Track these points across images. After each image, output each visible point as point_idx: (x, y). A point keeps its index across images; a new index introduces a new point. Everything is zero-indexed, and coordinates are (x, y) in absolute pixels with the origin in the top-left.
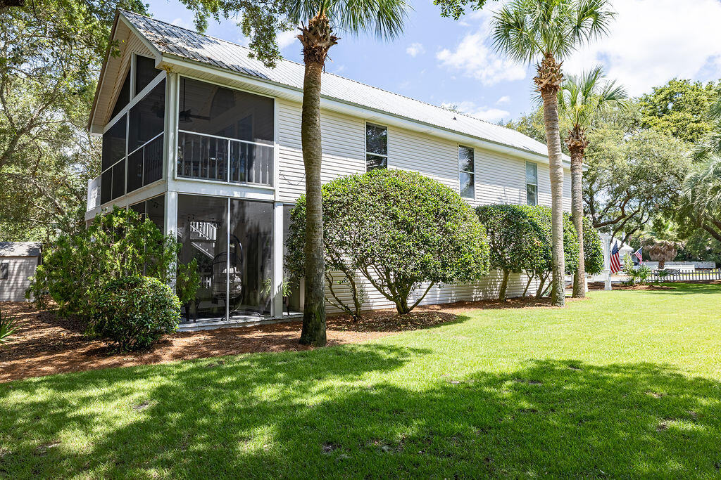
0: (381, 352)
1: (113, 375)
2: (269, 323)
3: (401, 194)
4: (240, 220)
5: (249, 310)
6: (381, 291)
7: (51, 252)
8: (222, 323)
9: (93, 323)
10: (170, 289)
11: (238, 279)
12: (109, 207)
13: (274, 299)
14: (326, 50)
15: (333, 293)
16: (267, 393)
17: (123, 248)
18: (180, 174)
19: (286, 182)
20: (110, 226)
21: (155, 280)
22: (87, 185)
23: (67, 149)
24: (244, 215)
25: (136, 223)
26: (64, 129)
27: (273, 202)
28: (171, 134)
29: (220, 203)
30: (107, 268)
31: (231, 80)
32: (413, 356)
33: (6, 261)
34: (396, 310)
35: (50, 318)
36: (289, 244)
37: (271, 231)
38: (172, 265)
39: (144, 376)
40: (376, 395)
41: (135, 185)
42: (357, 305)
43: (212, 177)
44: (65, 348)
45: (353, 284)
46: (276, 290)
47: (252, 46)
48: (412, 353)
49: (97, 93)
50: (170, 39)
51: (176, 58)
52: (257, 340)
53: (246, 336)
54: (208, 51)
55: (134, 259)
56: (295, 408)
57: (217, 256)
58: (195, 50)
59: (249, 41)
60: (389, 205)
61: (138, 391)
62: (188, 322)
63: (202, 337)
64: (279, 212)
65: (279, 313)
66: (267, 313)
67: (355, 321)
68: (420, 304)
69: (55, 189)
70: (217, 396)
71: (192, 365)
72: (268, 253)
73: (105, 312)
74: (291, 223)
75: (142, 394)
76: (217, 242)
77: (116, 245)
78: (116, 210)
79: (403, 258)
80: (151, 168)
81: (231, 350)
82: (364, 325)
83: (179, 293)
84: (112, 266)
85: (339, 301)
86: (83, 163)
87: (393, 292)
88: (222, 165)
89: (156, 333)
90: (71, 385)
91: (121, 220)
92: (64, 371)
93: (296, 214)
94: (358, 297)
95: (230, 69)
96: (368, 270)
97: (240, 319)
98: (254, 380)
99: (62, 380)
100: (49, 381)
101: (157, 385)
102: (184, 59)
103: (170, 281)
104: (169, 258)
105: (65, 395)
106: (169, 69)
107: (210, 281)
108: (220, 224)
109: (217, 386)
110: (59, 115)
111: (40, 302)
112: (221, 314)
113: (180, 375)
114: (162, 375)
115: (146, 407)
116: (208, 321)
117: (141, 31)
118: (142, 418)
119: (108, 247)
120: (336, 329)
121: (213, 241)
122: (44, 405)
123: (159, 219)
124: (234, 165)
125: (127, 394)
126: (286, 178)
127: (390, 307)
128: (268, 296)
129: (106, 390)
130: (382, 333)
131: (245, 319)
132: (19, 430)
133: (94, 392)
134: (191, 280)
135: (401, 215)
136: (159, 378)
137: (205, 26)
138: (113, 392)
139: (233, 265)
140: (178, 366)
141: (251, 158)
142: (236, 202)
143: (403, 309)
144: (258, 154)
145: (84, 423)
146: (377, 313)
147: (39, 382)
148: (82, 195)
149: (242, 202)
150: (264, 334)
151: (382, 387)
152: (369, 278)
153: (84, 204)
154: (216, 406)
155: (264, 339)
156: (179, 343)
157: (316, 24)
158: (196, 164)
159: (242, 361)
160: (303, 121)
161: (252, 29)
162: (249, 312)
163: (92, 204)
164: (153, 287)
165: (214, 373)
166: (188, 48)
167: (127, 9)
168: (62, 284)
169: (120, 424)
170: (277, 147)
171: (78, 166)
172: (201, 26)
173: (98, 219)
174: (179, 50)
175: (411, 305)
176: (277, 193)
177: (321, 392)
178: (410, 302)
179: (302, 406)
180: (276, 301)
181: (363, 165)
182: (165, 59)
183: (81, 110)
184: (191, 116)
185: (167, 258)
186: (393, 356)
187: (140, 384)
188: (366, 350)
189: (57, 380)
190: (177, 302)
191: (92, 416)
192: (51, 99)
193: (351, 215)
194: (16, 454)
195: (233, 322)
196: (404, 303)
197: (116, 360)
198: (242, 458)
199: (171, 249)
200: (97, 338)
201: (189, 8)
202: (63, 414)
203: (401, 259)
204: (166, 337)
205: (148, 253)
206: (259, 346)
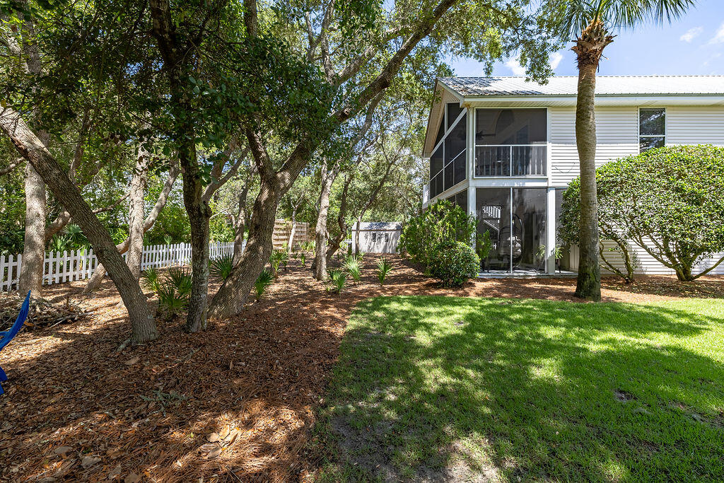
0: (666, 315)
1: (441, 301)
2: (544, 277)
3: (689, 168)
4: (520, 203)
5: (527, 267)
6: (658, 259)
7: (407, 227)
8: (507, 274)
9: (428, 268)
10: (473, 250)
11: (518, 245)
12: (435, 200)
13: (548, 260)
14: (601, 50)
15: (603, 259)
16: (551, 333)
17: (444, 224)
18: (477, 175)
19: (558, 171)
20: (436, 211)
21: (464, 244)
22: (422, 189)
23: (412, 170)
24: (523, 200)
25: (451, 208)
26: (411, 159)
27: (547, 188)
28: (471, 149)
29: (505, 192)
30: (435, 236)
31: (512, 102)
32: (712, 325)
33: (387, 232)
34: (676, 277)
35: (407, 263)
36: (562, 219)
37: (545, 210)
38: (473, 235)
39: (459, 304)
40: (669, 357)
41: (449, 185)
42: (629, 269)
43: (499, 174)
44: (416, 281)
45: (626, 252)
46: (549, 254)
47: (527, 73)
48: (709, 322)
49: (426, 134)
50: (469, 86)
51: (474, 97)
52: (536, 290)
53: (527, 285)
54: (494, 87)
55: (450, 230)
56: (579, 349)
57: (502, 230)
58: (485, 89)
59: (525, 69)
60: (672, 179)
61: (456, 313)
62: (483, 271)
63: (495, 283)
64: (551, 196)
65: (552, 271)
66: (542, 270)
67: (627, 283)
68: (709, 273)
69: (407, 193)
70: (510, 328)
71: (490, 302)
72: (543, 228)
73: (435, 262)
74: (563, 202)
75: (459, 316)
76: (501, 219)
77: (440, 222)
78: (439, 201)
79: (691, 228)
80: (458, 173)
81: (516, 295)
82: (639, 287)
83: (478, 252)
84: (438, 235)
85: (610, 265)
86: (420, 177)
87: (673, 260)
88: (506, 165)
89: (465, 277)
90: (419, 303)
91: (442, 207)
92: (416, 294)
93: (567, 195)
94: (631, 263)
95: (512, 95)
96: (643, 240)
97: (521, 273)
98: (538, 321)
99: (415, 299)
100: (409, 299)
101: (468, 312)
102: (478, 97)
103: (472, 244)
104: (471, 230)
105: (417, 309)
106: (468, 106)
107: (495, 246)
108: (504, 207)
109: (509, 320)
110: (407, 151)
111: (403, 254)
112: (507, 268)
113: (483, 307)
114: (470, 305)
115: (462, 325)
116: (498, 273)
117: (451, 86)
118: (460, 332)
119: (435, 223)
120: (608, 288)
121: (498, 219)
122: (407, 312)
123: (464, 206)
124: (514, 164)
125: (451, 314)
126: (558, 168)
127: (667, 273)
128: (543, 258)
129: (438, 309)
130: (662, 297)
131: (525, 273)
132: (396, 324)
133: (431, 309)
134: (486, 245)
135: (688, 188)
136: (468, 307)
137: (491, 70)
138: (443, 312)
139: (514, 235)
140: (480, 301)
141: (528, 158)
142: (516, 191)
143: (685, 275)
144: (534, 154)
145: (428, 327)
146: (651, 278)
147: (405, 299)
148: (421, 194)
149: (521, 190)
150: (541, 285)
151: (675, 349)
152: (644, 246)
153: (421, 200)
154: (510, 335)
155: (542, 289)
156: (480, 286)
157: (591, 31)
158: (487, 167)
159: (527, 304)
160: (578, 117)
161: (528, 59)
162: (528, 268)
163: (425, 200)
164: (463, 248)
165: (506, 310)
166: (481, 89)
167: (442, 77)
168: (413, 245)
169: (447, 332)
170: (549, 146)
171: (418, 179)
172: (488, 72)
173: (429, 207)
174: (475, 91)
175: (698, 273)
176: (550, 181)
177: (603, 342)
178: (695, 270)
179: (585, 350)
180: (549, 262)
181: (636, 148)
182: (466, 100)
183: (418, 146)
184: (483, 136)
185: (470, 230)
186: (684, 321)
187: (457, 309)
188: (647, 311)
189: (413, 299)
190: (477, 259)
191: (432, 324)
192: (404, 143)
193: (626, 192)
194: (395, 337)
195: (515, 274)
196: (686, 271)
197: (442, 291)
198: (537, 380)
199: (473, 224)
200: (431, 277)
201: (481, 61)
202: (417, 320)
203: (688, 230)
204: (470, 281)
205: (458, 227)
206: (538, 294)
